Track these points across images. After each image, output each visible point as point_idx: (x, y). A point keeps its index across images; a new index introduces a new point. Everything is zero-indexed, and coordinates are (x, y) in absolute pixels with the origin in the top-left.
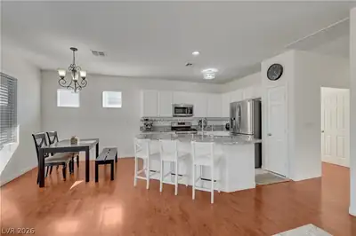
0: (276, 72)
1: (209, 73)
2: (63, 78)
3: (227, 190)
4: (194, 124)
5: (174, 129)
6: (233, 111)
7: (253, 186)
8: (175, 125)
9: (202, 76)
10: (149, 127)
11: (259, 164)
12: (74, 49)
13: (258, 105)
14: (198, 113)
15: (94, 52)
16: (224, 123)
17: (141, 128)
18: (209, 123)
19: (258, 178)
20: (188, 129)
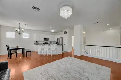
0: (65, 33)
1: (53, 31)
2: (17, 30)
3: (57, 54)
4: (49, 42)
5: (43, 44)
6: (58, 40)
7: (62, 53)
8: (44, 43)
9: (51, 31)
10: (37, 43)
11: (63, 50)
12: (20, 23)
13: (63, 39)
14: (50, 40)
15: (25, 24)
16: (56, 42)
17: (35, 44)
18: (52, 42)
19: (62, 52)
20: (47, 44)
